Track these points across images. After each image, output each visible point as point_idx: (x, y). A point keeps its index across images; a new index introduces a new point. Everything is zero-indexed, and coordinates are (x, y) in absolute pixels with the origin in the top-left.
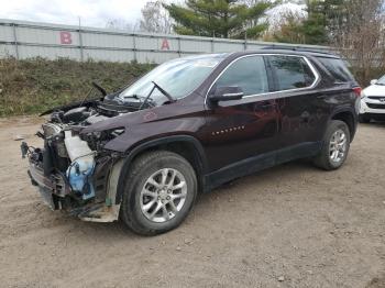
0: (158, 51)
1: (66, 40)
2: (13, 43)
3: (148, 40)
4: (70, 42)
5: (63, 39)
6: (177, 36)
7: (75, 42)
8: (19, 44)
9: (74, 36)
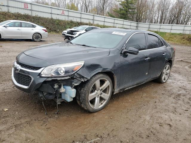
0: (60, 15)
1: (26, 7)
2: (7, 6)
3: (57, 10)
4: (28, 7)
5: (25, 6)
6: (68, 10)
7: (29, 8)
8: (9, 6)
9: (29, 6)
